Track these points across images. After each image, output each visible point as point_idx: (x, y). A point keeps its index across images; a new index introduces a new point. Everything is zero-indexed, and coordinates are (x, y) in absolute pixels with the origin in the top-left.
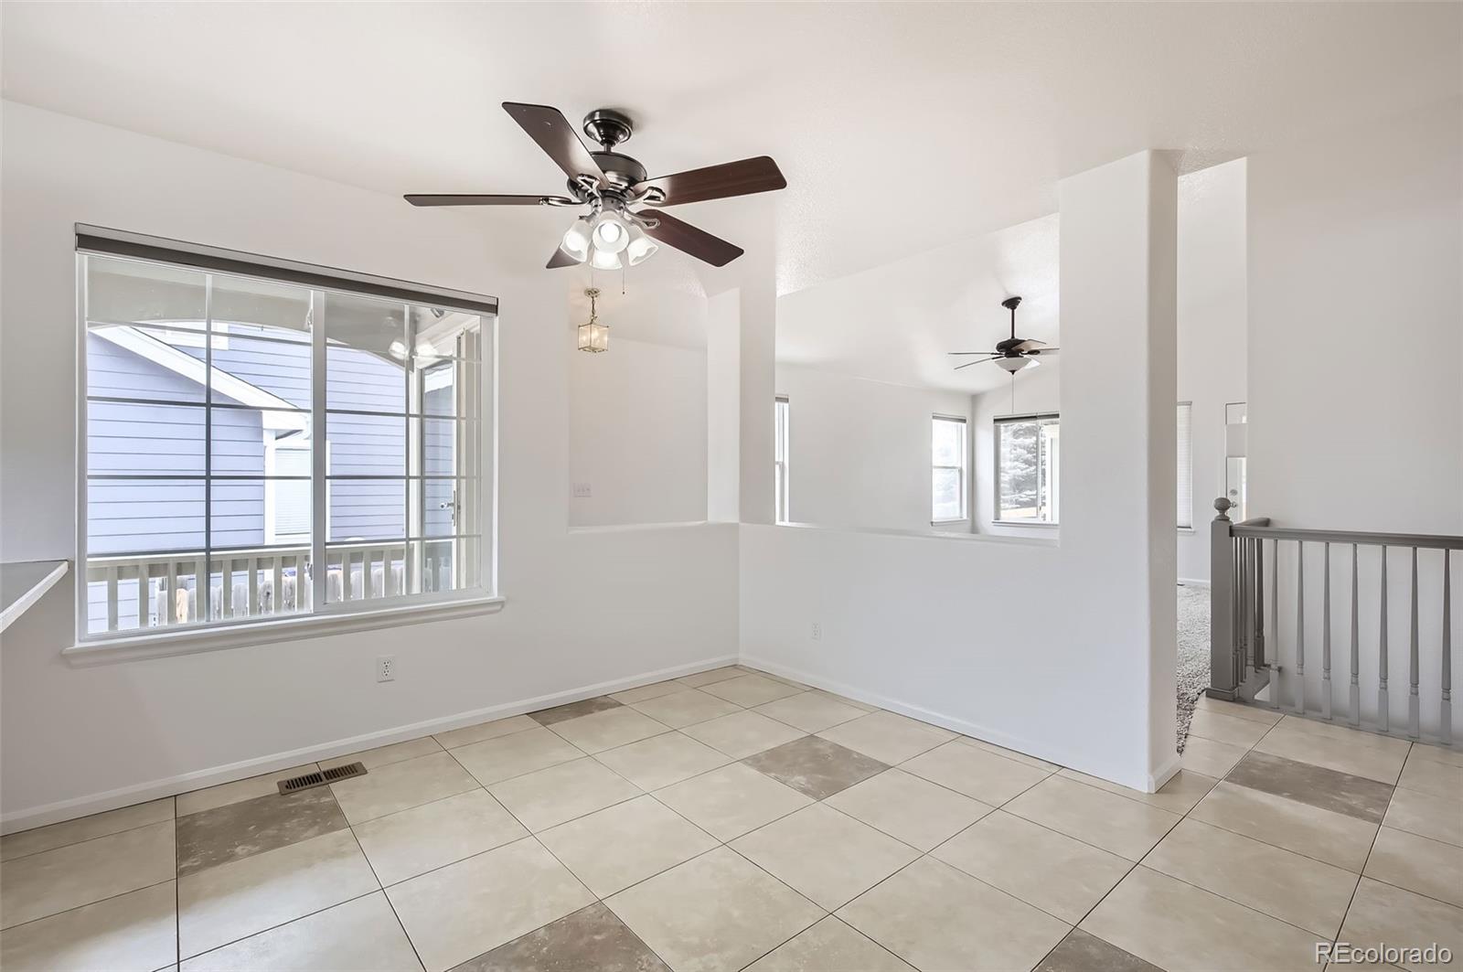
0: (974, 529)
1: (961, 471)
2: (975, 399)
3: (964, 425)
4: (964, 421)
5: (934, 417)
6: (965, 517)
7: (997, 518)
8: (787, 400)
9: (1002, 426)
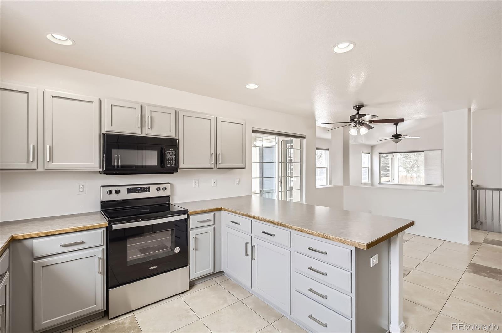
0: (372, 184)
1: (368, 168)
2: (372, 147)
3: (370, 155)
4: (370, 154)
5: (362, 153)
6: (370, 182)
7: (380, 182)
8: (328, 150)
9: (381, 155)
